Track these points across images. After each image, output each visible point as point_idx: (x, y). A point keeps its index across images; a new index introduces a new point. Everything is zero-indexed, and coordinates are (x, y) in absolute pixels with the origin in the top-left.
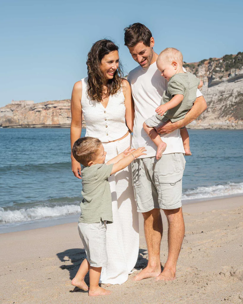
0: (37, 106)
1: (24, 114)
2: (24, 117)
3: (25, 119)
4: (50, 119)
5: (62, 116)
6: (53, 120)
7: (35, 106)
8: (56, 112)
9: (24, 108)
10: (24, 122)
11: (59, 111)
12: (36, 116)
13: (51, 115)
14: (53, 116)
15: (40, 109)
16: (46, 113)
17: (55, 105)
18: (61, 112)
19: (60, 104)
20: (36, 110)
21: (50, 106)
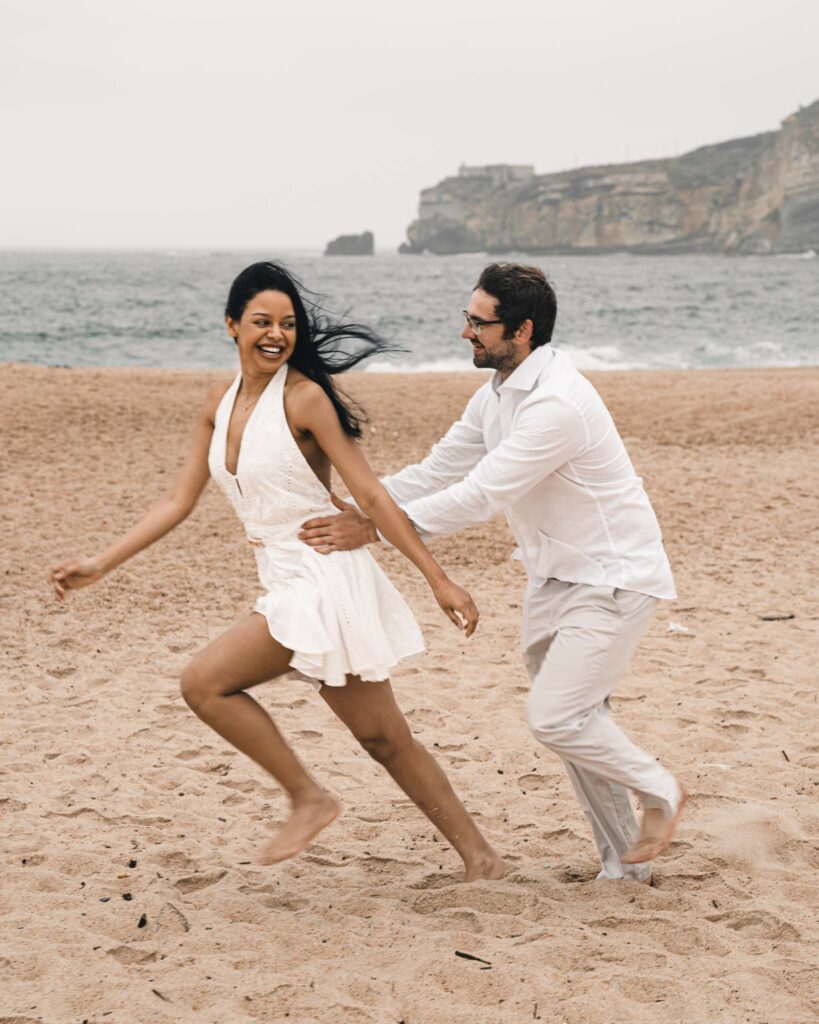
0: (544, 186)
2: (499, 221)
4: (590, 229)
5: (631, 218)
6: (599, 233)
7: (538, 186)
8: (610, 204)
9: (499, 191)
11: (619, 201)
12: (542, 219)
13: (595, 215)
14: (599, 218)
15: (555, 196)
16: (577, 209)
17: (607, 180)
18: (626, 206)
19: (625, 178)
20: (541, 198)
21: (591, 183)
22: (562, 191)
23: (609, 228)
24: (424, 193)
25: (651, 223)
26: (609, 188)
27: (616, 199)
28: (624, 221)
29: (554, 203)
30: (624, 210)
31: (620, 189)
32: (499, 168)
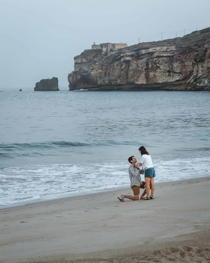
0: (123, 54)
1: (104, 67)
2: (104, 72)
3: (106, 75)
4: (143, 75)
5: (161, 69)
6: (147, 77)
7: (121, 53)
8: (152, 62)
9: (105, 57)
10: (104, 81)
11: (156, 61)
12: (122, 70)
13: (145, 68)
14: (147, 69)
15: (128, 58)
17: (151, 50)
19: (158, 48)
20: (122, 60)
21: (143, 52)
22: (131, 56)
23: (151, 74)
24: (76, 58)
25: (169, 71)
26: (152, 53)
27: (155, 59)
28: (158, 70)
29: (128, 62)
30: (158, 65)
31: (156, 54)
32: (106, 45)
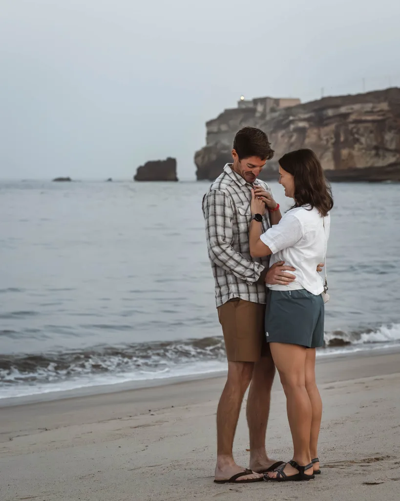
0: (294, 116)
4: (329, 155)
5: (362, 144)
6: (336, 157)
7: (289, 116)
8: (345, 131)
11: (353, 128)
13: (333, 141)
14: (337, 144)
15: (301, 124)
16: (319, 137)
17: (343, 110)
18: (357, 133)
19: (357, 107)
20: (292, 127)
21: (330, 112)
22: (307, 120)
23: (345, 152)
24: (209, 124)
25: (376, 148)
26: (345, 116)
27: (351, 126)
28: (357, 146)
29: (302, 131)
30: (356, 136)
31: (353, 117)
32: (263, 100)
